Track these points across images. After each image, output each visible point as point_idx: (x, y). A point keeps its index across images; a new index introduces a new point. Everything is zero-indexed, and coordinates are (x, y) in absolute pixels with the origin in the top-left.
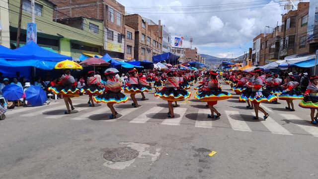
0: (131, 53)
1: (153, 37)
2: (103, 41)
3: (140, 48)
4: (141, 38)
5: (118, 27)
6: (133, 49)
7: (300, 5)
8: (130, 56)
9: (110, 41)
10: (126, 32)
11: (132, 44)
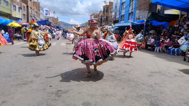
0: (25, 19)
1: (36, 10)
2: (11, 10)
3: (29, 16)
4: (30, 10)
5: (18, 3)
6: (26, 16)
7: (110, 2)
8: (25, 20)
9: (15, 11)
10: (22, 6)
11: (26, 14)
